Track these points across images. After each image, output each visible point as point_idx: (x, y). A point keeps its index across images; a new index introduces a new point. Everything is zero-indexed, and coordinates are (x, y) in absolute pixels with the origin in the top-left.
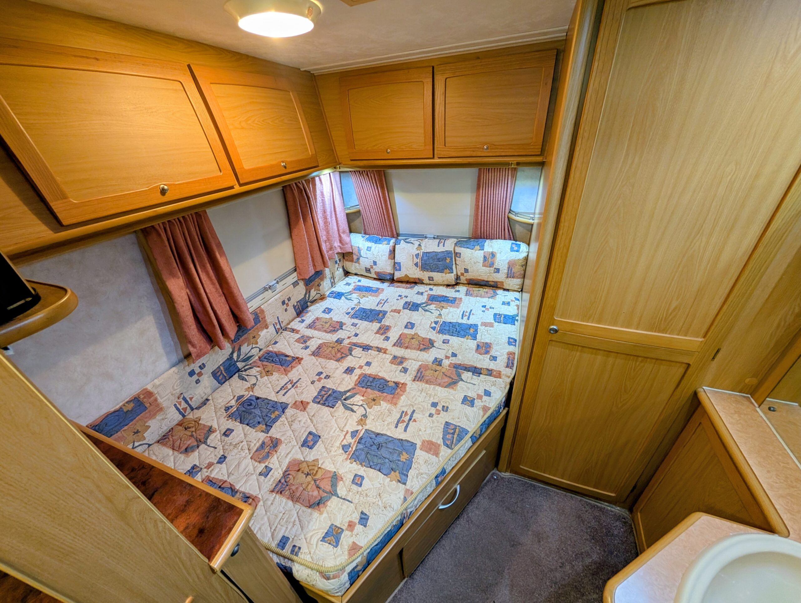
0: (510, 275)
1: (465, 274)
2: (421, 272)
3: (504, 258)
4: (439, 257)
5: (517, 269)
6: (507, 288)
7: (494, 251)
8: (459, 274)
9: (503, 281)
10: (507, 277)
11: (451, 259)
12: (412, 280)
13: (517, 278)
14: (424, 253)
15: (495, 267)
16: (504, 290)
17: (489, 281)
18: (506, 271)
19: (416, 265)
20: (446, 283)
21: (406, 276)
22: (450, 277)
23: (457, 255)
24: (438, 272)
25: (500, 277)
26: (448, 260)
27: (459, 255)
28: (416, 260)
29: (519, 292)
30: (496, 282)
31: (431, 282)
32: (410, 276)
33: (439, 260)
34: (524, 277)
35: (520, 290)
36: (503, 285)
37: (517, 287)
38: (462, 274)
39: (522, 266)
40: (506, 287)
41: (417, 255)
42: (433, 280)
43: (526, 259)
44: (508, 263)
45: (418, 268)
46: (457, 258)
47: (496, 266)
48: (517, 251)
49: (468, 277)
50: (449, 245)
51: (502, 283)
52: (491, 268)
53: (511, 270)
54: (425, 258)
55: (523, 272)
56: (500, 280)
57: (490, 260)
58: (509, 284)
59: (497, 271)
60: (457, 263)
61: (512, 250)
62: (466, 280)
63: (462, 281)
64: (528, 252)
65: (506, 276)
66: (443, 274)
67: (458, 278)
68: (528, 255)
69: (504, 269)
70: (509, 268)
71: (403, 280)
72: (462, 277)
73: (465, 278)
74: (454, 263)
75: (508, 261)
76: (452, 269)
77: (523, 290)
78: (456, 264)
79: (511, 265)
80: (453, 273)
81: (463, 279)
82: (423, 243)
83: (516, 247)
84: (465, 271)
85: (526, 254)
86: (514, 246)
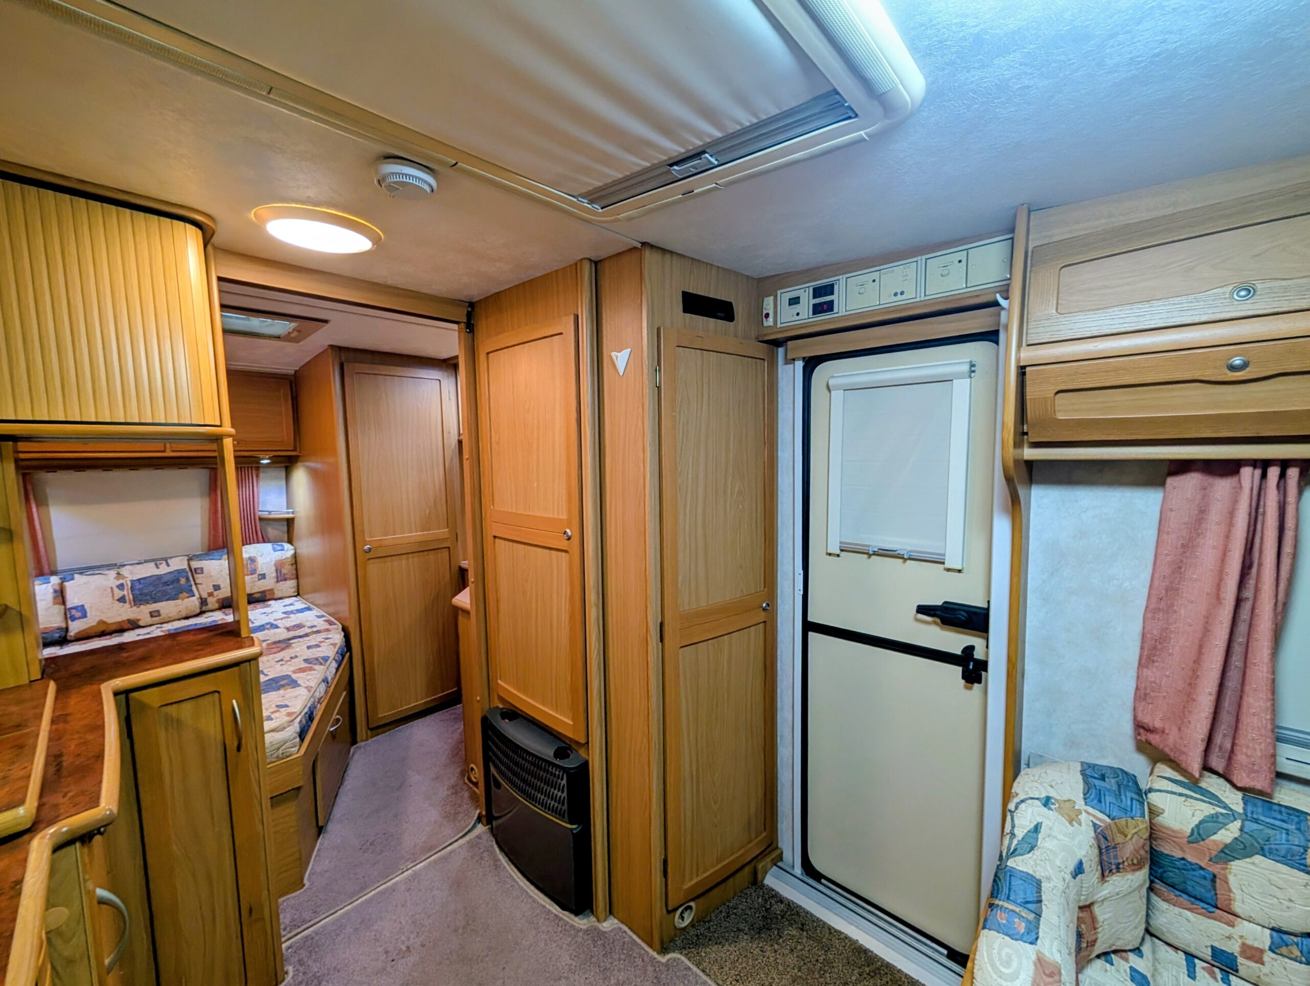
0: (281, 577)
1: (215, 593)
2: (135, 608)
3: (268, 560)
4: (164, 580)
5: (287, 569)
6: (280, 595)
7: (252, 555)
8: (205, 595)
9: (273, 587)
10: (278, 581)
11: (188, 579)
12: (114, 628)
13: (290, 579)
14: (132, 582)
15: (258, 573)
16: (276, 599)
17: (253, 594)
18: (274, 574)
19: (122, 600)
20: (184, 614)
21: (101, 622)
22: (192, 603)
23: (195, 571)
24: (168, 600)
25: (268, 584)
26: (183, 581)
27: (198, 571)
28: (118, 594)
29: (296, 596)
30: (263, 592)
31: (156, 619)
32: (110, 621)
33: (166, 584)
34: (297, 578)
35: (296, 594)
36: (274, 594)
37: (292, 591)
38: (211, 594)
39: (292, 565)
40: (277, 595)
41: (121, 587)
42: (159, 615)
43: (295, 556)
44: (275, 565)
45: (127, 605)
46: (196, 576)
47: (260, 571)
48: (282, 550)
49: (221, 596)
50: (179, 564)
51: (271, 591)
52: (254, 576)
53: (281, 572)
54: (138, 586)
55: (294, 572)
56: (268, 588)
57: (249, 566)
58: (282, 590)
59: (263, 576)
60: (197, 581)
61: (275, 550)
62: (218, 601)
63: (210, 606)
64: (295, 549)
65: (276, 580)
66: (179, 602)
67: (203, 602)
68: (295, 553)
69: (271, 573)
70: (277, 570)
71: (92, 633)
72: (210, 600)
73: (215, 599)
74: (192, 583)
75: (273, 562)
76: (191, 591)
77: (300, 592)
78: (196, 584)
79: (279, 566)
80: (194, 596)
81: (212, 602)
82: (125, 571)
83: (279, 548)
84: (215, 590)
85: (292, 552)
86: (275, 546)
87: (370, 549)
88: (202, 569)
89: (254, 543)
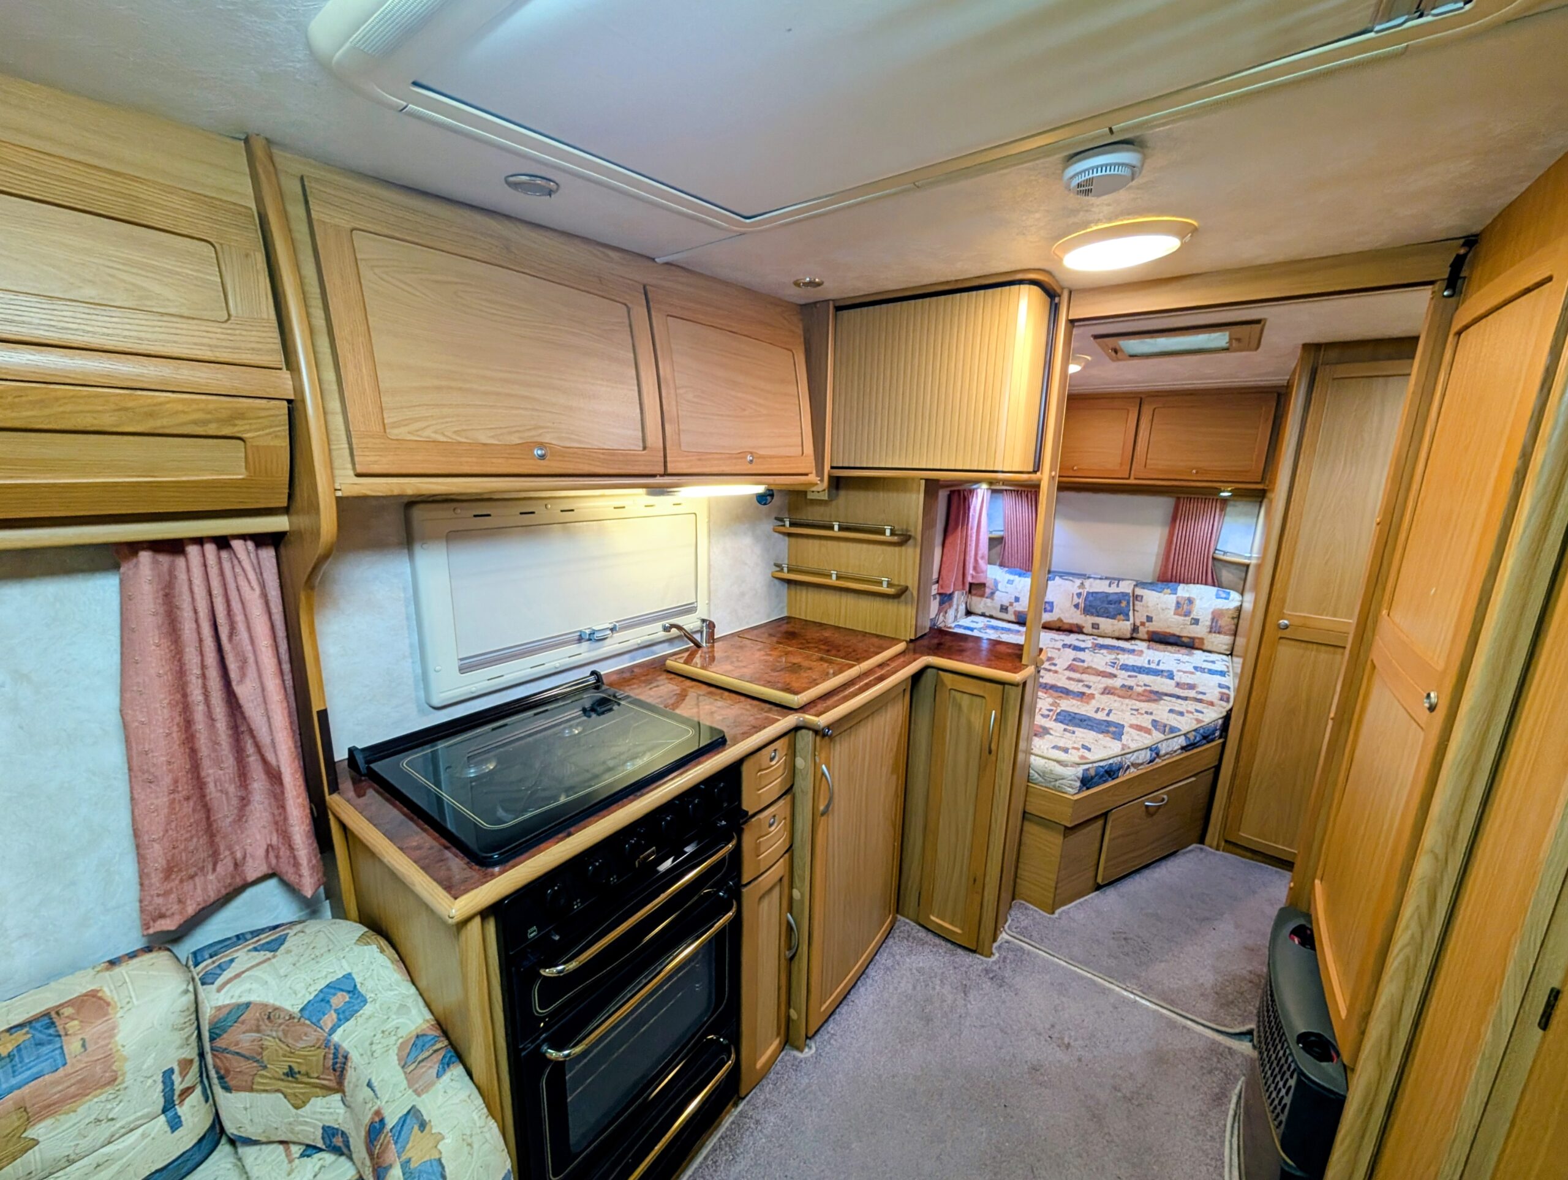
0: (1214, 629)
1: (1147, 624)
2: (1083, 616)
3: (1206, 606)
4: (1110, 598)
5: (1226, 622)
6: (1209, 648)
7: (1192, 596)
8: (1138, 623)
9: (1204, 637)
10: (1210, 632)
11: (1128, 603)
12: (1066, 627)
13: (1226, 634)
14: (1088, 593)
15: (1192, 616)
16: (1204, 651)
17: (1182, 637)
18: (1208, 623)
19: (1077, 606)
20: (1116, 634)
21: (1060, 620)
22: (1125, 627)
23: (1137, 598)
24: (1107, 617)
25: (1199, 631)
26: (1124, 604)
27: (1139, 598)
28: (1076, 600)
29: (1228, 655)
30: (1193, 639)
31: (1095, 631)
32: (1065, 621)
33: (1110, 603)
34: (1235, 635)
35: (1229, 653)
36: (1203, 643)
37: (1224, 648)
38: (1143, 624)
39: (1233, 618)
40: (1207, 646)
41: (1079, 595)
42: (1098, 628)
43: (1239, 609)
44: (1213, 613)
45: (1079, 612)
46: (1136, 602)
47: (1194, 615)
48: (1226, 598)
49: (1151, 629)
50: (1126, 587)
51: (1202, 640)
52: (1187, 618)
53: (1217, 622)
54: (1091, 598)
55: (1233, 627)
56: (1199, 636)
57: (1185, 606)
58: (1213, 642)
59: (1196, 622)
60: (1136, 608)
61: (1218, 597)
62: (1148, 632)
63: (1140, 635)
64: (1242, 602)
65: (1209, 630)
66: (1115, 622)
67: (1135, 629)
68: (1241, 606)
69: (1206, 620)
70: (1213, 620)
71: (1053, 626)
72: (1141, 629)
73: (1145, 630)
74: (1131, 608)
75: (1211, 610)
76: (1128, 615)
77: (1234, 653)
78: (1134, 610)
79: (1216, 616)
80: (1128, 620)
81: (1143, 632)
82: (1087, 583)
83: (1224, 595)
84: (1148, 621)
85: (1238, 604)
86: (1220, 592)
87: (1286, 627)
88: (1142, 597)
89: (1201, 584)
